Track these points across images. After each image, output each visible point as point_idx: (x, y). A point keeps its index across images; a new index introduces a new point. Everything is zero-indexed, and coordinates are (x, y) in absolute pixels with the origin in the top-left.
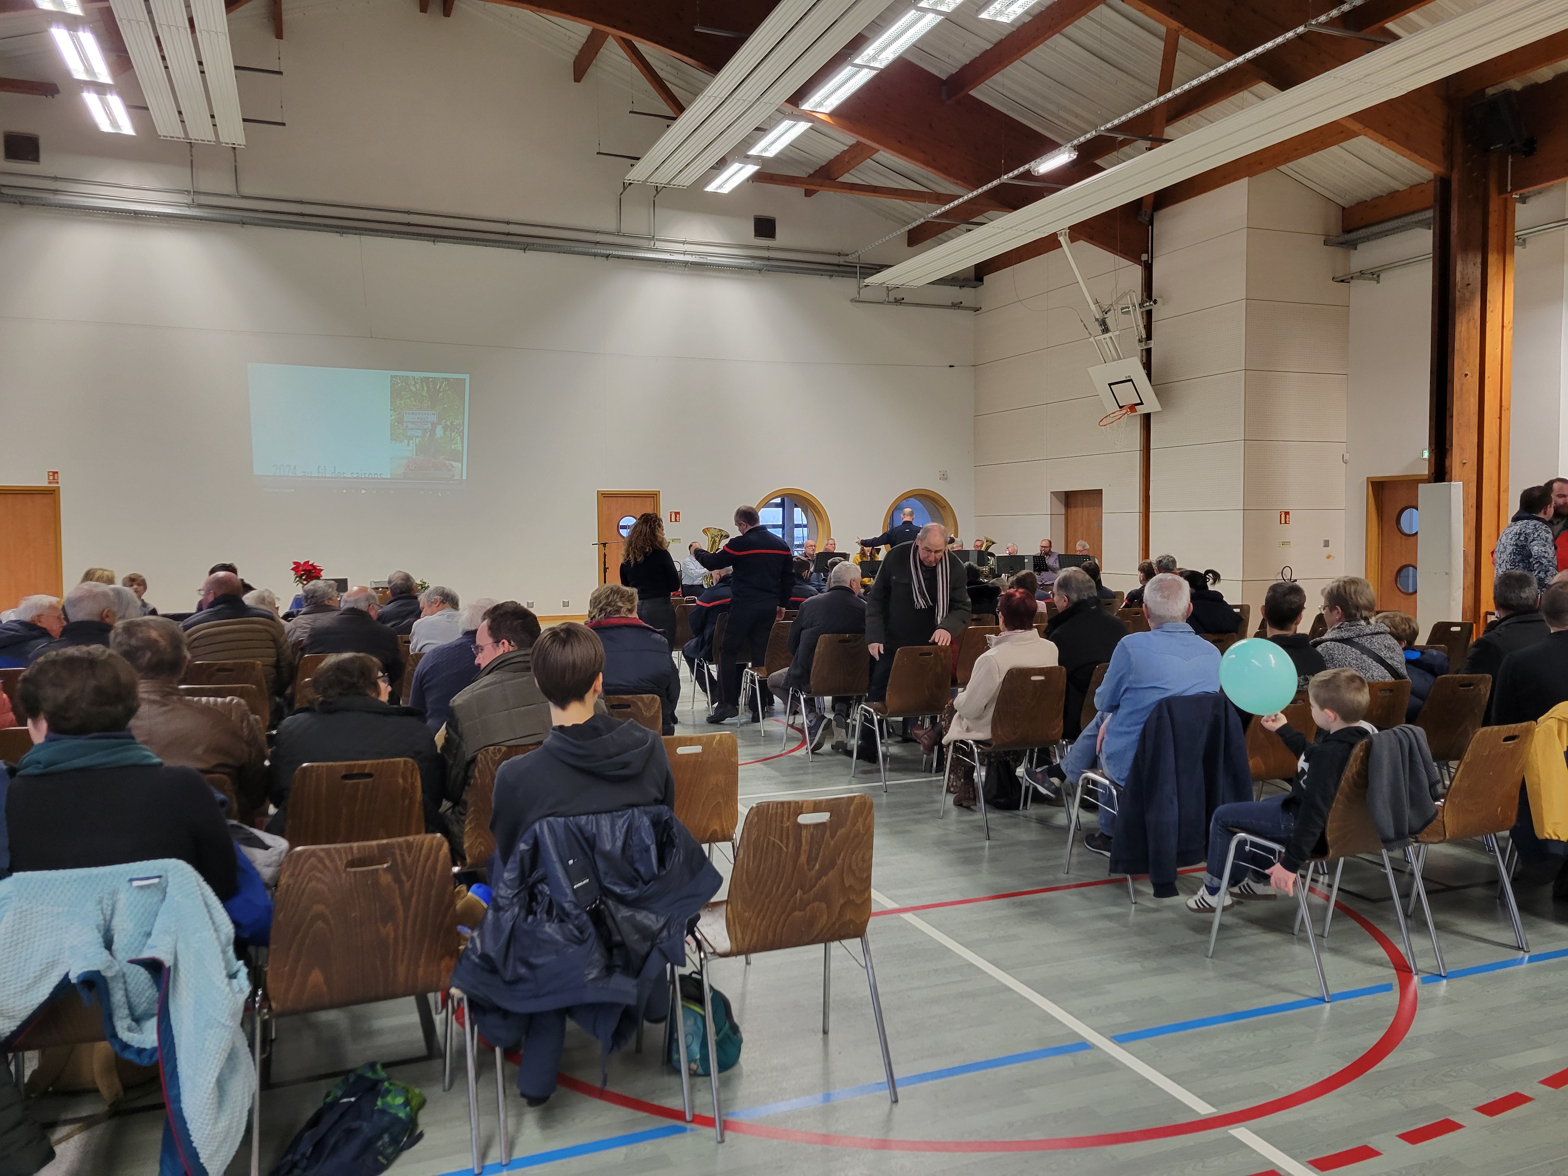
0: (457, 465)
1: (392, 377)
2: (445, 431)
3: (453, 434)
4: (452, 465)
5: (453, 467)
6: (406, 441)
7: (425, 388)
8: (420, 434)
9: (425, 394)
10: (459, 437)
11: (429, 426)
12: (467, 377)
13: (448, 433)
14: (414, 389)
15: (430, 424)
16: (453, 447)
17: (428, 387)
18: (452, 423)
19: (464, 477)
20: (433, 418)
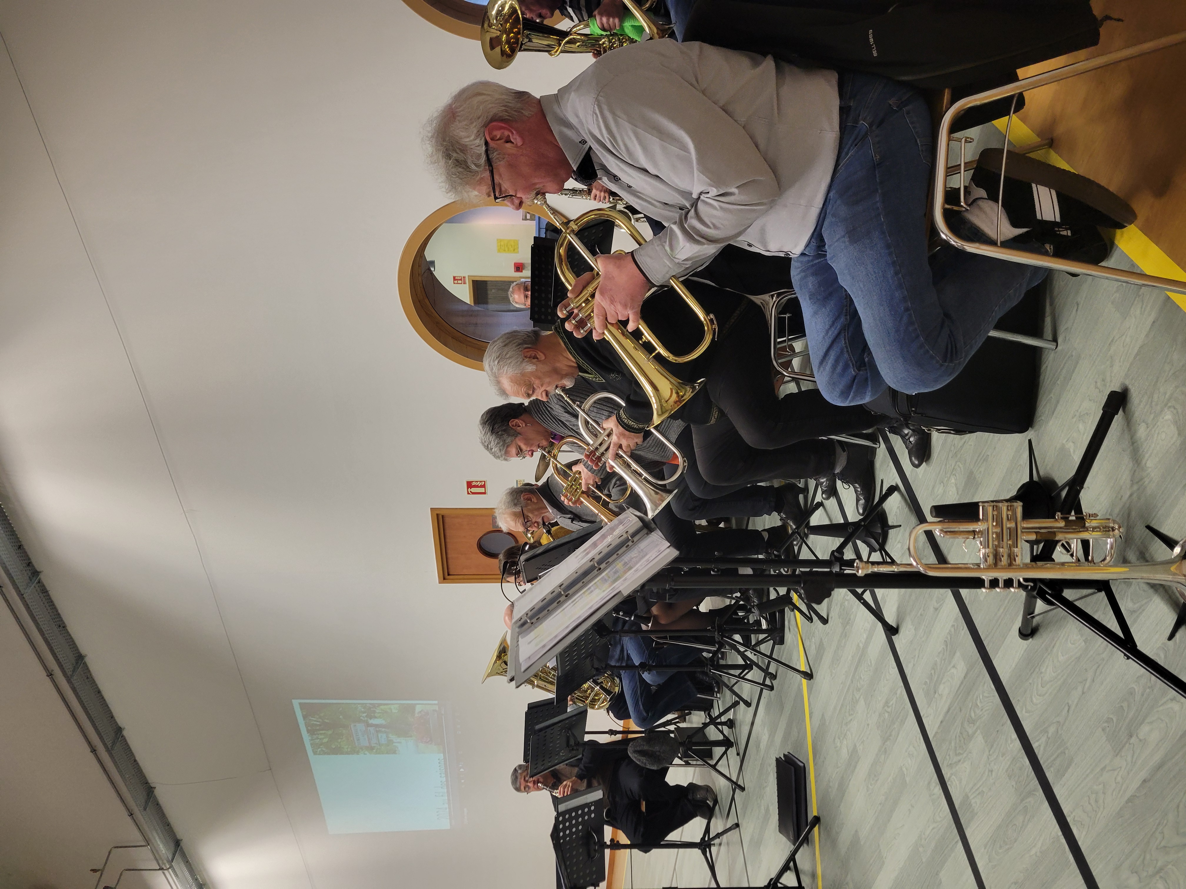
0: (418, 708)
1: (315, 753)
2: (376, 717)
3: (378, 711)
4: (420, 712)
5: (422, 711)
6: (394, 744)
7: (321, 732)
8: (384, 736)
9: (330, 732)
10: (382, 707)
11: (372, 729)
12: (296, 703)
13: (376, 715)
14: (325, 740)
15: (369, 728)
16: (394, 711)
17: (322, 730)
18: (364, 713)
19: (436, 702)
20: (361, 727)
